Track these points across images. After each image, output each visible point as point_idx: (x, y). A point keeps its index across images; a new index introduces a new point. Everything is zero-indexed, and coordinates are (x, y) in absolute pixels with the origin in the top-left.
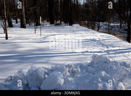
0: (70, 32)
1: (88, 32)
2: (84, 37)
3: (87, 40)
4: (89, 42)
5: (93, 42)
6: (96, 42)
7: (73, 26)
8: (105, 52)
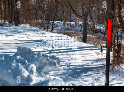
0: (14, 33)
1: (37, 33)
2: (30, 38)
3: (32, 41)
4: (34, 43)
5: (39, 42)
6: (42, 43)
7: (20, 26)
8: (47, 51)
